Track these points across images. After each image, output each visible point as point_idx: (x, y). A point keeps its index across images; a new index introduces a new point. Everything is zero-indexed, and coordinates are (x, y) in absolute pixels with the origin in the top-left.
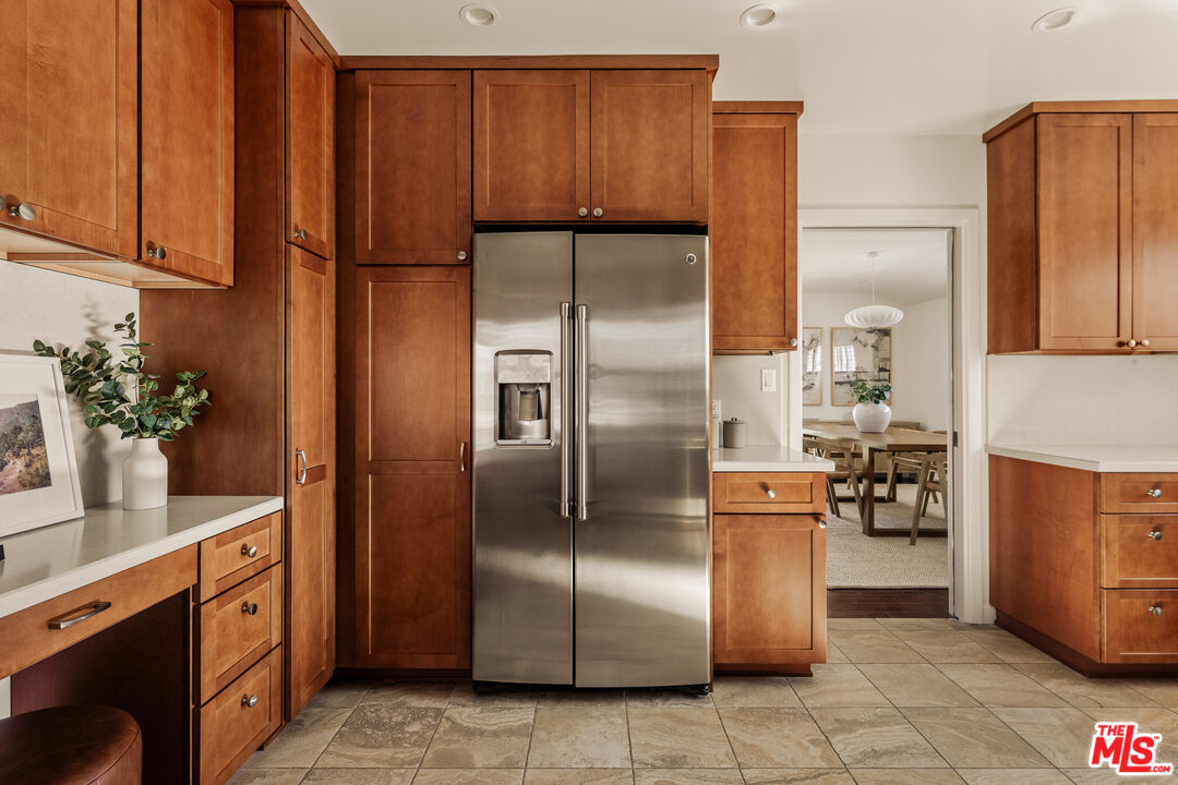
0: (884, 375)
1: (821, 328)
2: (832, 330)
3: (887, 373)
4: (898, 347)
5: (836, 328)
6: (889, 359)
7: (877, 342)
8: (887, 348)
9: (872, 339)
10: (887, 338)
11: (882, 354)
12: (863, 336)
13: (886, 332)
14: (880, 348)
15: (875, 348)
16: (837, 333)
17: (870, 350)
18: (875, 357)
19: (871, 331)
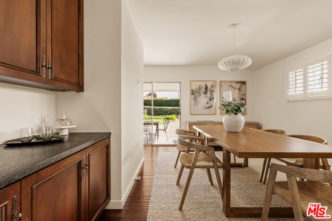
0: (243, 102)
1: (216, 81)
2: (221, 82)
3: (244, 101)
4: (249, 89)
5: (222, 81)
6: (245, 95)
7: (240, 87)
8: (244, 89)
9: (238, 86)
10: (244, 86)
11: (242, 93)
12: (234, 85)
13: (244, 83)
14: (241, 90)
15: (239, 89)
16: (223, 83)
17: (237, 91)
18: (239, 93)
19: (237, 83)
